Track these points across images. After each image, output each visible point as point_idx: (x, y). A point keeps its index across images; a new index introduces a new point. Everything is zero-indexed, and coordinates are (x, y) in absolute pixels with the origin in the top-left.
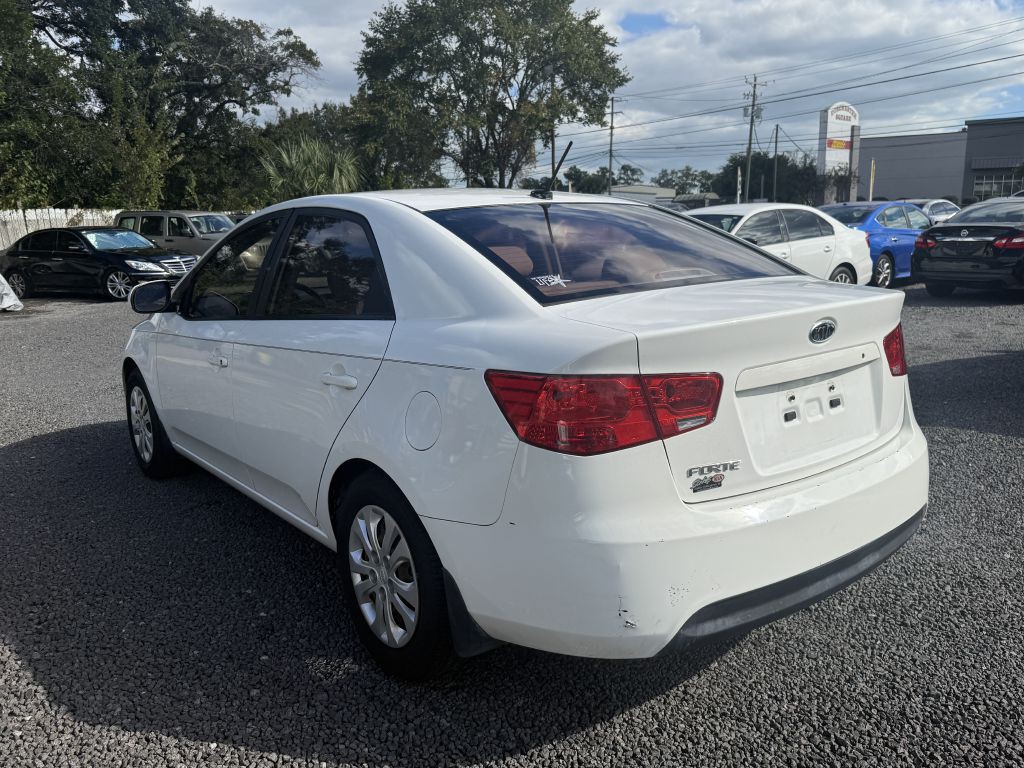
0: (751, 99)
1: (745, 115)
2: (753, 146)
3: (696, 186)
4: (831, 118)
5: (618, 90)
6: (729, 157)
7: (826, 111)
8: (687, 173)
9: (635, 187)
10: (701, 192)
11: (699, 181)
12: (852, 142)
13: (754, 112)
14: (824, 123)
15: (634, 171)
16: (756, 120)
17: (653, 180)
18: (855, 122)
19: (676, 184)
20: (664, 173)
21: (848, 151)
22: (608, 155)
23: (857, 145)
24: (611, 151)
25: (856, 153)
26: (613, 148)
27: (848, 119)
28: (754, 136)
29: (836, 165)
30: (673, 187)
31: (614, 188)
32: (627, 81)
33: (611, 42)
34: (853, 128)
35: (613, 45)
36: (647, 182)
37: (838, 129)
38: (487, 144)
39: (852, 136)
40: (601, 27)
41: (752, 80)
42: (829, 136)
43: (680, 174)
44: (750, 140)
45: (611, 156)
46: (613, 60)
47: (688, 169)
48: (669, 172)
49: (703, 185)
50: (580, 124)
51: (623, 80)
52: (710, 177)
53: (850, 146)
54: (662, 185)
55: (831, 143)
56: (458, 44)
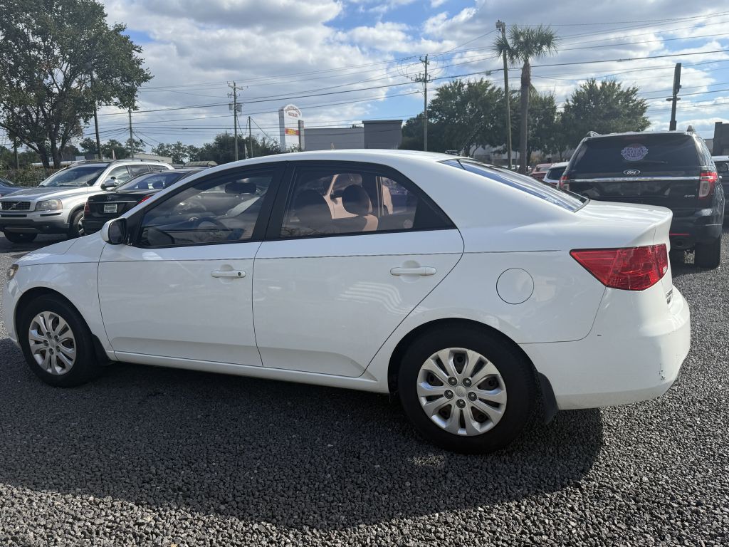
0: (233, 99)
1: (230, 109)
2: (237, 130)
3: (187, 156)
4: (286, 114)
5: (143, 84)
6: (215, 137)
7: (282, 110)
8: (178, 147)
9: (140, 155)
10: (191, 160)
11: (188, 153)
12: (299, 131)
13: (236, 108)
14: (282, 117)
15: (137, 144)
16: (238, 113)
17: (153, 150)
18: (300, 118)
19: (171, 154)
20: (161, 146)
21: (298, 137)
22: (129, 130)
23: (302, 133)
24: (131, 128)
25: (303, 138)
26: (132, 126)
27: (296, 116)
28: (237, 124)
29: (292, 145)
30: (169, 156)
31: (135, 156)
32: (150, 78)
33: (137, 49)
34: (299, 121)
35: (139, 51)
36: (149, 152)
37: (291, 122)
38: (37, 118)
39: (299, 127)
40: (128, 38)
41: (233, 85)
42: (286, 126)
43: (173, 147)
44: (235, 126)
45: (131, 131)
46: (139, 62)
47: (179, 144)
48: (165, 145)
49: (191, 156)
50: (117, 108)
51: (146, 78)
52: (196, 150)
53: (298, 133)
54: (161, 155)
55: (287, 131)
56: (3, 37)
